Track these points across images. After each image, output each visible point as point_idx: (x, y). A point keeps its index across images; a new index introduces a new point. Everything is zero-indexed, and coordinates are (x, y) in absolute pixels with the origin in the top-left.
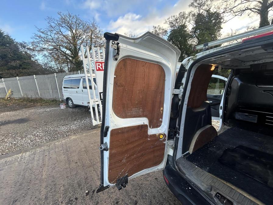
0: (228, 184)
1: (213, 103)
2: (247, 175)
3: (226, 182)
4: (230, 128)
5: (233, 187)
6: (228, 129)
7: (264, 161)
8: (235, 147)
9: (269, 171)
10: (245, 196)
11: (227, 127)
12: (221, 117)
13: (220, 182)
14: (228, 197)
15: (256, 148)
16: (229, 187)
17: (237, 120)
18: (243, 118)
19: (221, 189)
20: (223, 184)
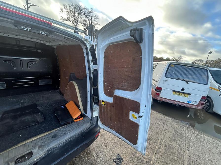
0: (19, 145)
2: (26, 127)
3: (17, 145)
5: (24, 143)
7: (28, 111)
9: (35, 115)
10: (34, 140)
13: (12, 150)
14: (26, 152)
16: (21, 146)
19: (17, 154)
20: (16, 149)
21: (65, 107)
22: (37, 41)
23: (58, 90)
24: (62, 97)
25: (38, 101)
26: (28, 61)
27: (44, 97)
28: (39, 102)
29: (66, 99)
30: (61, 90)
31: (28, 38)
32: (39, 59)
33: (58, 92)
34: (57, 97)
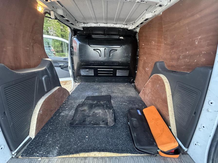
1: (65, 65)
4: (79, 84)
6: (78, 85)
7: (102, 103)
8: (84, 100)
9: (107, 111)
11: (77, 84)
12: (72, 76)
15: (97, 94)
17: (83, 76)
18: (86, 74)
21: (142, 113)
22: (121, 26)
23: (133, 84)
24: (138, 94)
25: (113, 92)
26: (111, 49)
27: (119, 89)
28: (114, 94)
29: (142, 98)
30: (136, 84)
31: (113, 24)
32: (120, 47)
33: (132, 85)
34: (132, 93)
